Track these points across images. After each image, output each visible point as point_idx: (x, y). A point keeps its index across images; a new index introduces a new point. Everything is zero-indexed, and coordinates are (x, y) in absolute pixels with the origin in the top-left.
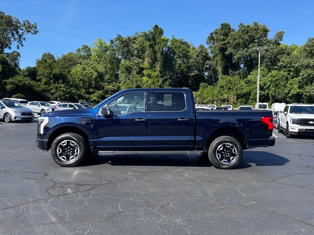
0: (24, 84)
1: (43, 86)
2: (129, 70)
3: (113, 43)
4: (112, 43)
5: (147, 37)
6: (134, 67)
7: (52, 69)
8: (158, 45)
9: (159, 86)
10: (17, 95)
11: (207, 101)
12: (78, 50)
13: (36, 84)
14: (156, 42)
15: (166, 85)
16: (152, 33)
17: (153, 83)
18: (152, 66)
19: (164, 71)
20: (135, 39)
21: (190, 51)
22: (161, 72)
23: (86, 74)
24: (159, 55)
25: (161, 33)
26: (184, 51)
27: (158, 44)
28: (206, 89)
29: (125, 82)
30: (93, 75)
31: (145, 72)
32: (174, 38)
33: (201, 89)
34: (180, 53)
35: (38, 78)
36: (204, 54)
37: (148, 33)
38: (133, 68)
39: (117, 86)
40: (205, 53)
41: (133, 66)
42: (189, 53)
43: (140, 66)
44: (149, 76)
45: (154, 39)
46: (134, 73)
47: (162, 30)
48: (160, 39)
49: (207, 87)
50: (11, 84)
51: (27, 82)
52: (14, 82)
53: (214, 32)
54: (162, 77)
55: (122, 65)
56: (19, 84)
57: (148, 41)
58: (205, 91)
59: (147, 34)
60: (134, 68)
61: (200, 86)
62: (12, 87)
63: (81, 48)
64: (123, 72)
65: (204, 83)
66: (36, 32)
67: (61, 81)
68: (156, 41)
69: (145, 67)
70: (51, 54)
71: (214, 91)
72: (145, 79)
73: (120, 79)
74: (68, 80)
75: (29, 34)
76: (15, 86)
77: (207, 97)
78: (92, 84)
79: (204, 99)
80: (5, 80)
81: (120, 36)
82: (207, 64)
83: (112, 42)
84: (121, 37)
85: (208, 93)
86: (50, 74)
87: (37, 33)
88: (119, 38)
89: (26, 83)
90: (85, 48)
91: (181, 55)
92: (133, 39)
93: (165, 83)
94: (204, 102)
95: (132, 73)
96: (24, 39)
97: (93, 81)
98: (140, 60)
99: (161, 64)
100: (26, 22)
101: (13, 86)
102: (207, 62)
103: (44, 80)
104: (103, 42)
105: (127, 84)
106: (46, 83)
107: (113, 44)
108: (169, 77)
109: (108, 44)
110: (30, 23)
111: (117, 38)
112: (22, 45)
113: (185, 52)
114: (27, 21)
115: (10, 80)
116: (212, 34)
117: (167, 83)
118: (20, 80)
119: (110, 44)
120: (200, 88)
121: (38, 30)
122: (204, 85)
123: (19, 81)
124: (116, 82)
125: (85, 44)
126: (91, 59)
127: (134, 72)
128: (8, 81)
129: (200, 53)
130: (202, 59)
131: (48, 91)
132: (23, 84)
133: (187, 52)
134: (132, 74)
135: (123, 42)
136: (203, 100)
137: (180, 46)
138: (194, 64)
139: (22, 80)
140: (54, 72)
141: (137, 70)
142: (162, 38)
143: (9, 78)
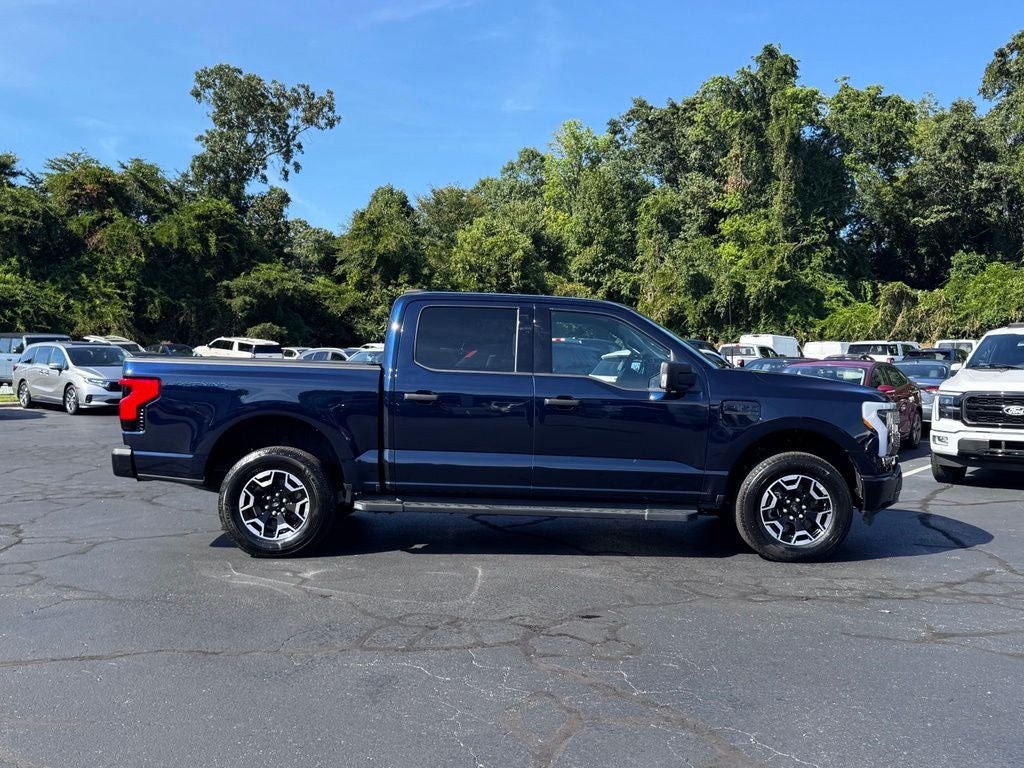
0: (282, 291)
1: (352, 296)
2: (671, 223)
3: (621, 131)
4: (615, 133)
5: (732, 96)
6: (688, 211)
7: (377, 238)
8: (777, 120)
9: (776, 274)
10: (259, 328)
11: (977, 325)
12: (507, 170)
13: (332, 291)
14: (768, 111)
15: (811, 268)
16: (753, 78)
17: (755, 266)
18: (755, 202)
19: (805, 216)
20: (692, 105)
21: (912, 132)
22: (788, 221)
23: (493, 248)
24: (779, 158)
25: (788, 71)
26: (889, 131)
27: (778, 115)
28: (978, 278)
29: (656, 268)
30: (515, 251)
31: (726, 226)
32: (846, 87)
33: (957, 277)
34: (872, 141)
35: (338, 270)
36: (970, 138)
37: (737, 79)
38: (685, 214)
39: (629, 285)
40: (971, 133)
41: (686, 206)
42: (907, 140)
43: (711, 205)
44: (741, 240)
45: (762, 101)
46: (691, 229)
47: (792, 60)
48: (783, 94)
49: (983, 268)
50: (246, 292)
51: (290, 285)
52: (252, 287)
53: (1008, 46)
54: (795, 238)
55: (647, 206)
56: (268, 291)
57: (738, 111)
58: (974, 286)
59: (732, 83)
60: (690, 215)
61: (952, 267)
62: (246, 303)
63: (516, 159)
64: (651, 232)
65: (967, 251)
66: (331, 124)
67: (406, 277)
68: (769, 105)
69: (728, 206)
70: (397, 188)
71: (1010, 281)
72: (728, 249)
73: (640, 258)
74: (426, 271)
75: (313, 129)
76: (254, 301)
77: (981, 310)
78: (509, 282)
79: (967, 316)
80: (225, 283)
81: (642, 104)
82: (981, 177)
83: (615, 128)
84: (647, 107)
85: (983, 292)
86: (370, 253)
87: (336, 123)
88: (640, 112)
89: (288, 290)
90: (529, 162)
91: (875, 148)
92: (685, 110)
93: (805, 261)
94: (967, 328)
95: (685, 231)
96: (300, 146)
97: (516, 271)
98: (711, 183)
99: (789, 190)
100: (301, 91)
101: (248, 299)
102: (983, 167)
103: (354, 276)
104: (583, 131)
105: (663, 275)
106: (361, 286)
107: (618, 136)
108: (827, 238)
109: (604, 136)
110: (313, 94)
111: (632, 112)
112: (297, 167)
113: (893, 135)
114: (303, 86)
115: (239, 282)
116: (1001, 54)
117: (817, 260)
118: (272, 279)
119: (608, 136)
120: (953, 273)
121: (337, 114)
122: (969, 262)
123: (267, 282)
124: (625, 269)
125: (528, 147)
126: (545, 195)
127: (689, 228)
128: (233, 284)
129: (950, 135)
130: (961, 156)
131: (365, 311)
132: (279, 290)
133: (899, 135)
134: (682, 235)
135: (651, 124)
136: (960, 320)
137: (869, 116)
138: (931, 181)
139: (276, 280)
140: (380, 248)
141: (701, 221)
142: (789, 91)
143: (237, 275)
